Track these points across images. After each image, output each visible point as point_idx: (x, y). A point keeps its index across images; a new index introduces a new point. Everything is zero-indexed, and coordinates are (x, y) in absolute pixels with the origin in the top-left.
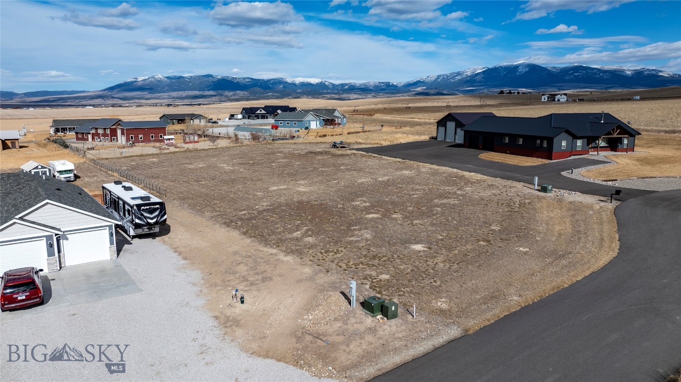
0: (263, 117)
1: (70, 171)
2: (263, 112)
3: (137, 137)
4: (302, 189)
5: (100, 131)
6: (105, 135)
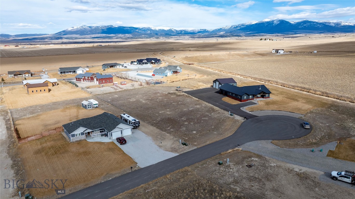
1: (97, 104)
2: (146, 61)
3: (102, 82)
5: (86, 78)
6: (88, 79)
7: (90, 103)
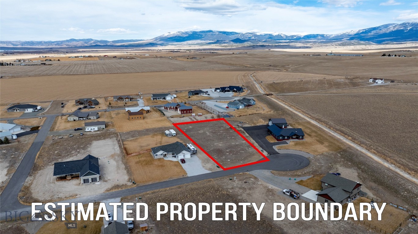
0: (228, 91)
1: (175, 134)
2: (228, 89)
3: (184, 112)
4: (220, 145)
5: (172, 107)
6: (174, 109)
7: (170, 133)
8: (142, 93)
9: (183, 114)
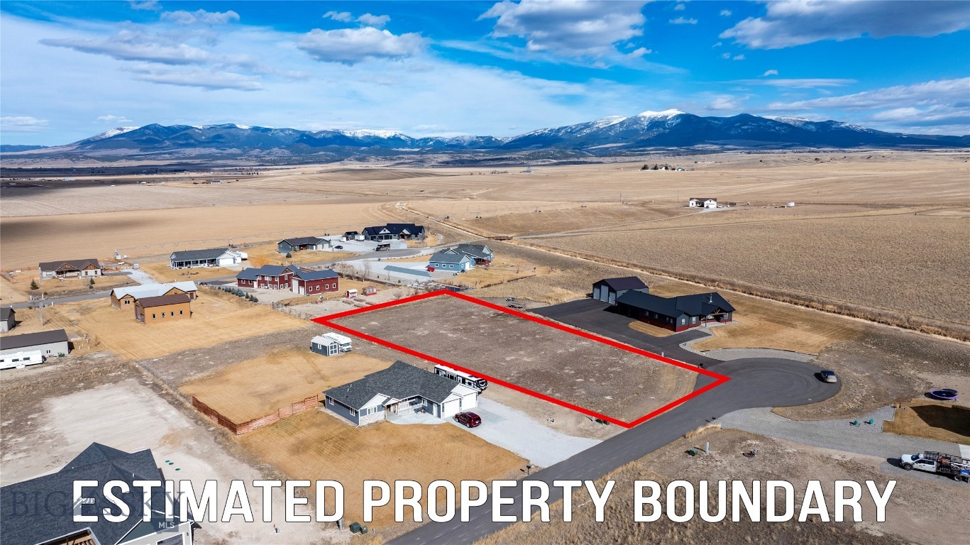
1: (348, 344)
2: (387, 231)
3: (314, 288)
4: (525, 359)
5: (267, 279)
6: (273, 282)
7: (335, 343)
8: (125, 256)
9: (311, 293)
